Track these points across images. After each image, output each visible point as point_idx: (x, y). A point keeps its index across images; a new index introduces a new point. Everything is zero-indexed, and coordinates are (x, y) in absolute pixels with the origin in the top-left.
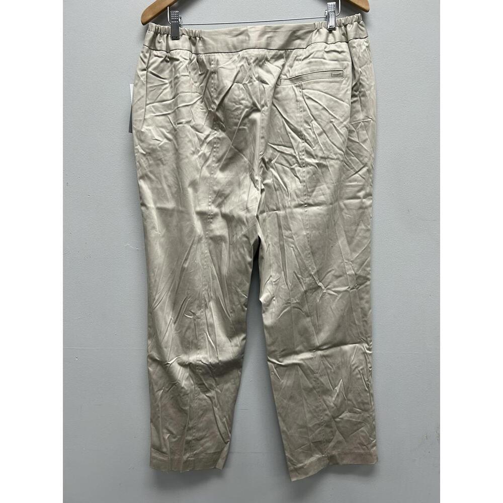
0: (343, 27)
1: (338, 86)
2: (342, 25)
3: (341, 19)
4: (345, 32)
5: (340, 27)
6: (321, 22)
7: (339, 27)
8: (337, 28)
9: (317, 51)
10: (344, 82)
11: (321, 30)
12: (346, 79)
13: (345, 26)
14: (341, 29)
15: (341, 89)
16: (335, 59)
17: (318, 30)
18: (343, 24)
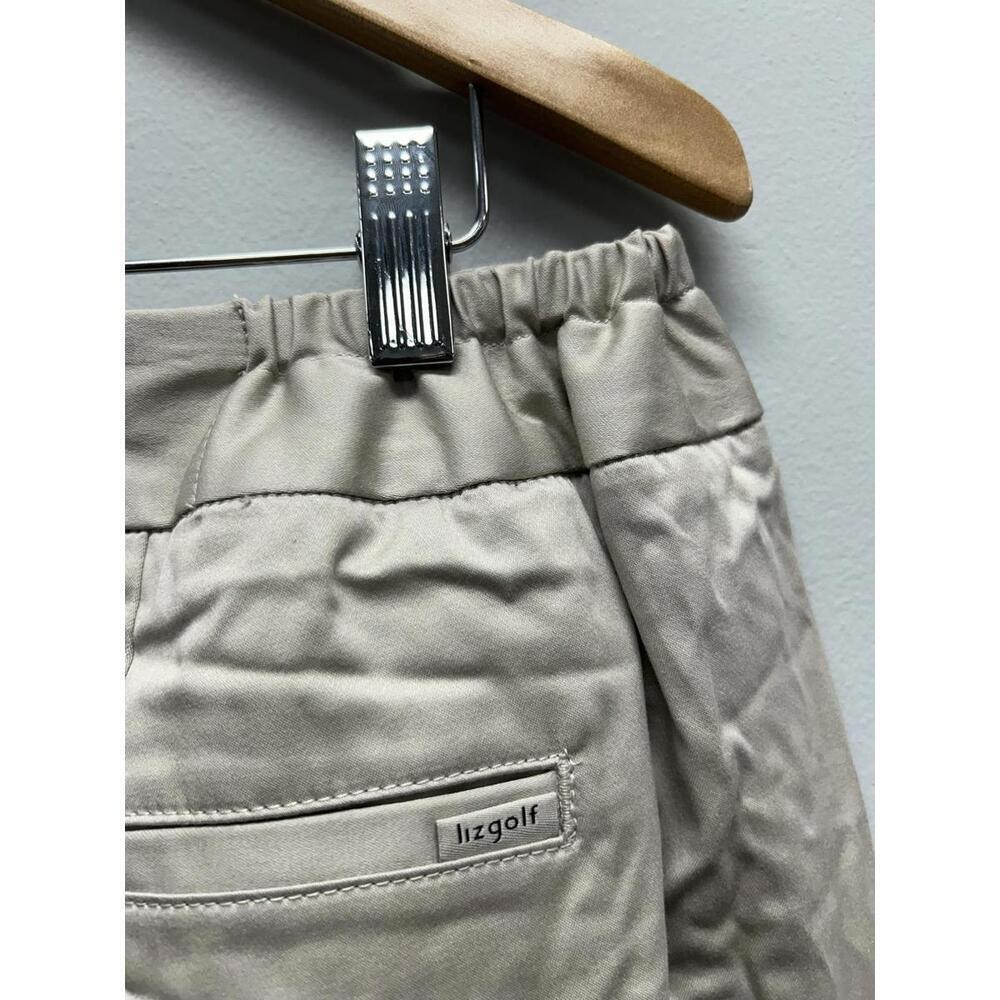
0: (524, 344)
1: (517, 949)
2: (512, 324)
3: (501, 270)
4: (550, 388)
5: (495, 336)
6: (301, 299)
7: (484, 338)
8: (470, 349)
9: (255, 589)
10: (582, 886)
11: (306, 367)
12: (604, 848)
13: (547, 331)
14: (512, 359)
15: (556, 964)
16: (465, 654)
17: (281, 371)
18: (524, 314)
